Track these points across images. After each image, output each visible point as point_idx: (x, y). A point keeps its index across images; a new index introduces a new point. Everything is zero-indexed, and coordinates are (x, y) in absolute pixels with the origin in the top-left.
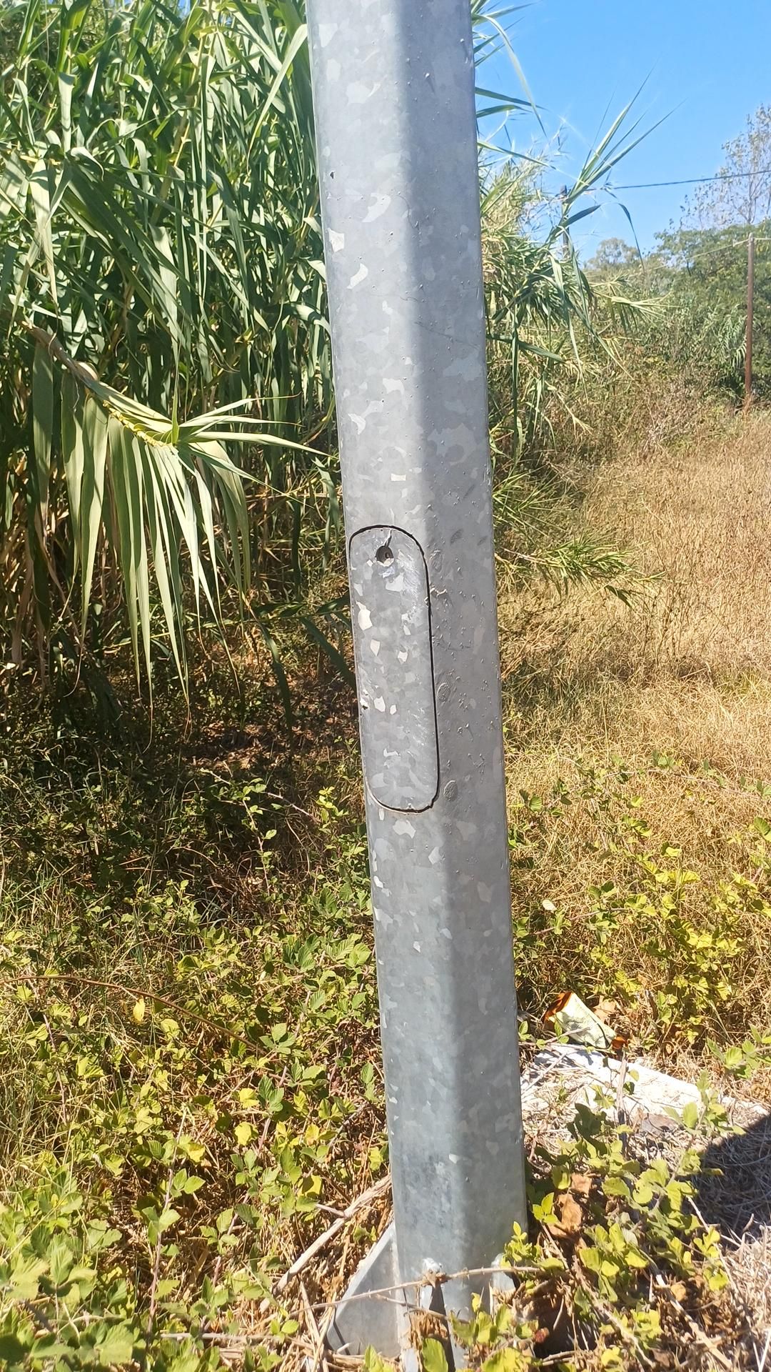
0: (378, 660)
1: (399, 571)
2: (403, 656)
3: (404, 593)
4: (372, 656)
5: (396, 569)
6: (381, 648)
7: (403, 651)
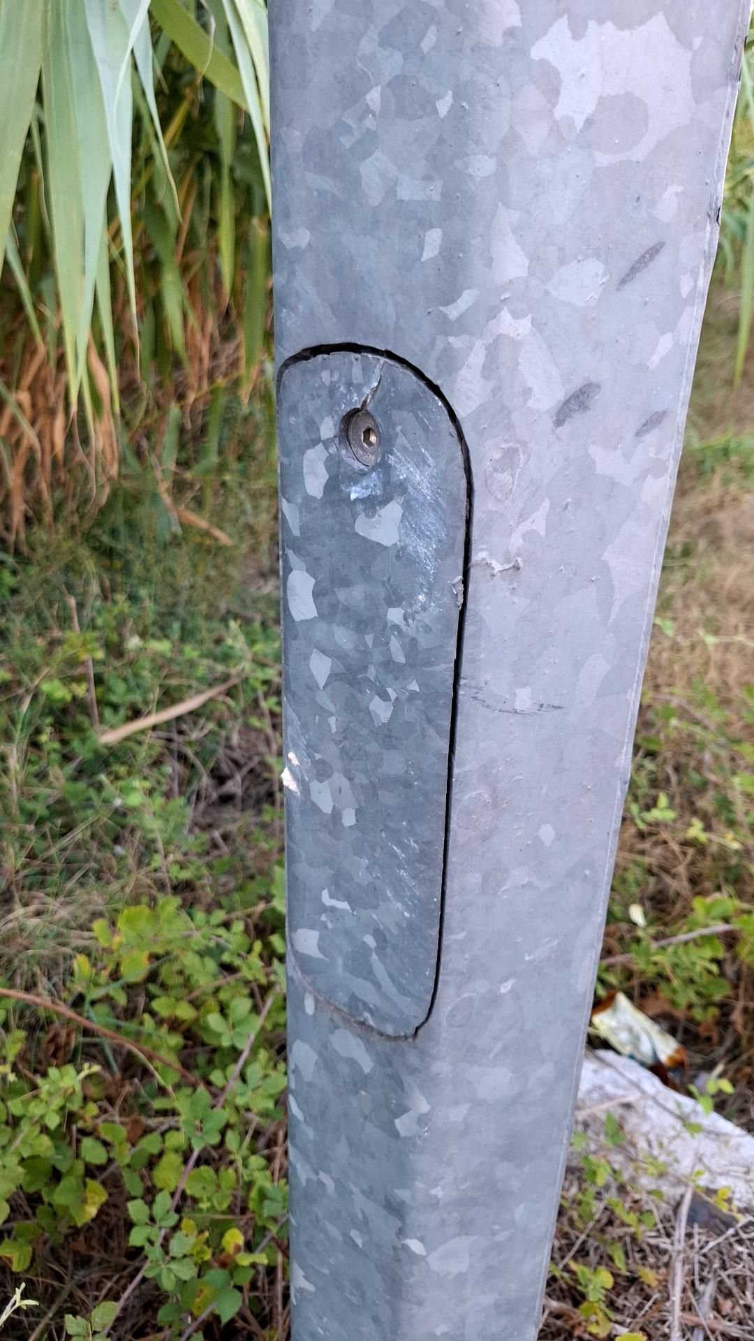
0: (324, 699)
1: (392, 489)
2: (381, 711)
3: (401, 553)
4: (311, 687)
5: (386, 483)
6: (334, 676)
7: (385, 696)
